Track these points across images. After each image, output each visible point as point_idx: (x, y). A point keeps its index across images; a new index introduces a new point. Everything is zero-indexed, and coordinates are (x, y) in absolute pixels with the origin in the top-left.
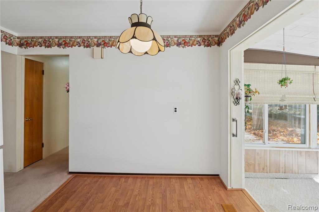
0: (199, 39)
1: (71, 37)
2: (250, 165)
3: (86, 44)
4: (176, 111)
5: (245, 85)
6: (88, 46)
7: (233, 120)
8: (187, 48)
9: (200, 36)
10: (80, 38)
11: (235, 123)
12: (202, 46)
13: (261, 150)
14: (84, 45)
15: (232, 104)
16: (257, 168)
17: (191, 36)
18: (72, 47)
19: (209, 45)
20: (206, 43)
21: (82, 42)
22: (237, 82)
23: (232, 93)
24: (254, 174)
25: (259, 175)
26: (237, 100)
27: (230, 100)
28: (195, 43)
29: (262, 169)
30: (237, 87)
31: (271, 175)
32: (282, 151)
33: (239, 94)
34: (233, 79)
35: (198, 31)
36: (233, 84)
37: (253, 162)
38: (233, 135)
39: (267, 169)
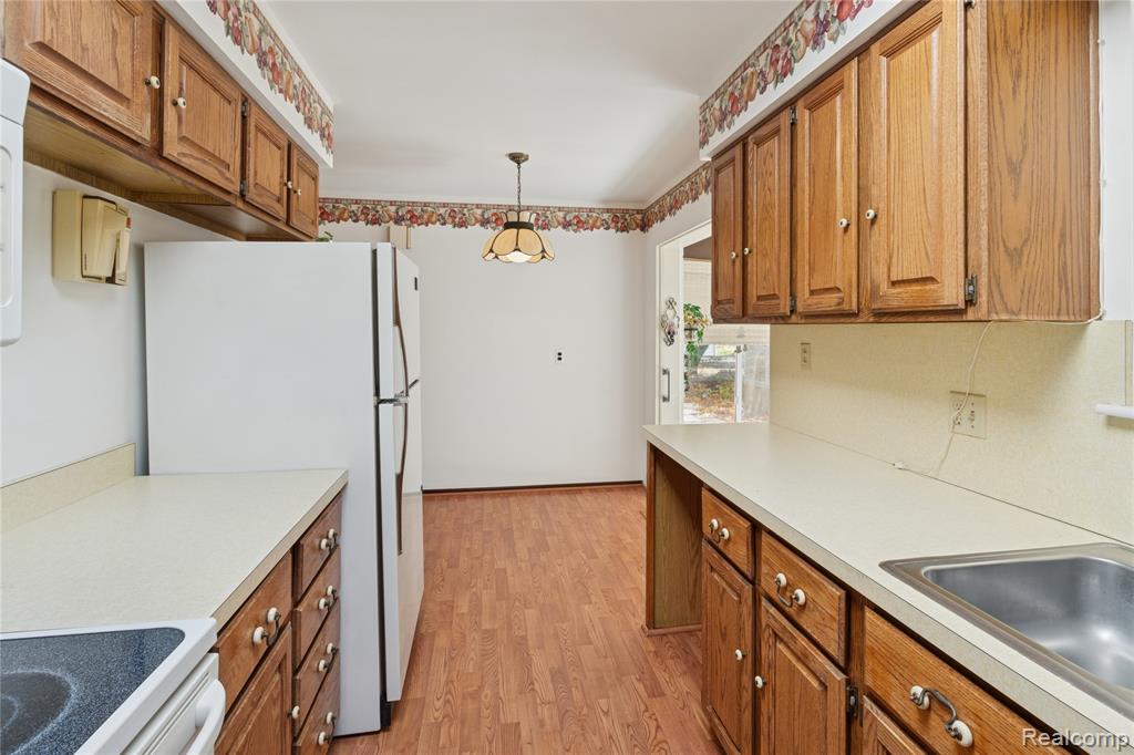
0: (606, 216)
1: (337, 200)
3: (370, 217)
4: (560, 359)
5: (687, 307)
6: (375, 221)
7: (665, 372)
8: (585, 234)
9: (608, 211)
10: (356, 203)
11: (666, 376)
12: (612, 231)
14: (366, 219)
15: (663, 343)
17: (591, 210)
18: (338, 222)
19: (624, 229)
20: (619, 225)
21: (362, 212)
22: (671, 303)
23: (663, 323)
26: (670, 336)
27: (660, 335)
28: (598, 224)
30: (670, 313)
33: (672, 325)
34: (665, 297)
35: (605, 201)
36: (664, 306)
38: (665, 399)
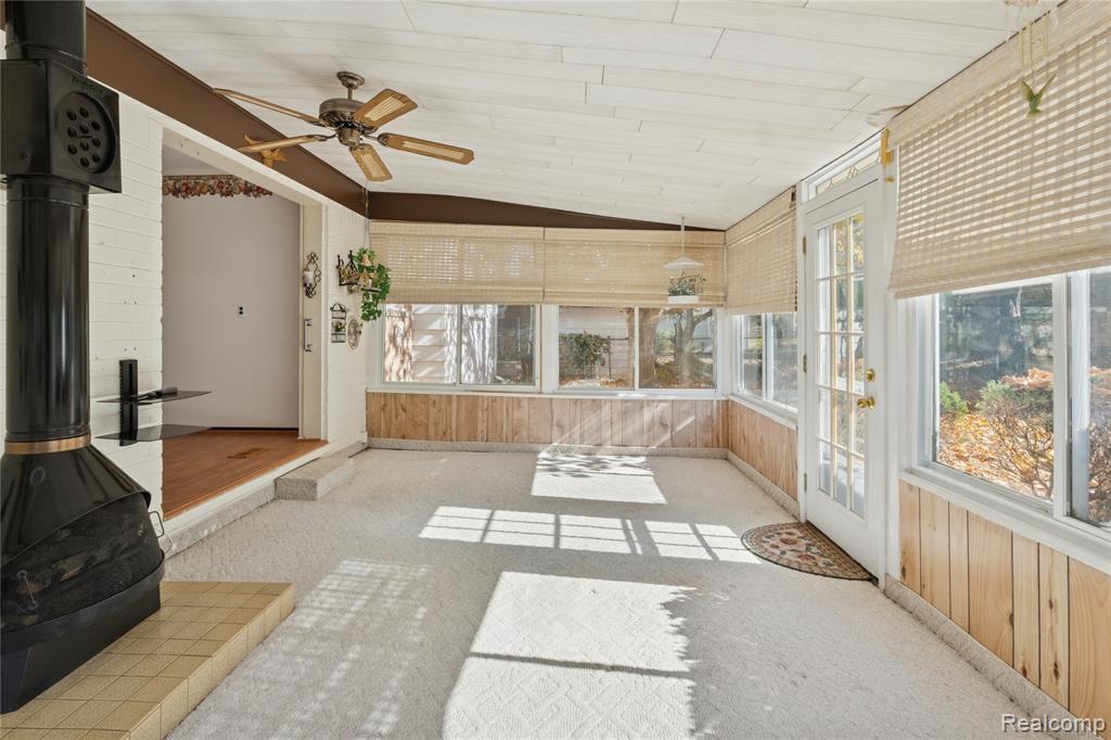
2: (420, 425)
4: (241, 313)
13: (440, 396)
16: (431, 430)
22: (313, 258)
24: (425, 443)
25: (434, 444)
29: (441, 434)
31: (459, 445)
32: (482, 397)
34: (307, 253)
37: (425, 421)
39: (451, 434)
